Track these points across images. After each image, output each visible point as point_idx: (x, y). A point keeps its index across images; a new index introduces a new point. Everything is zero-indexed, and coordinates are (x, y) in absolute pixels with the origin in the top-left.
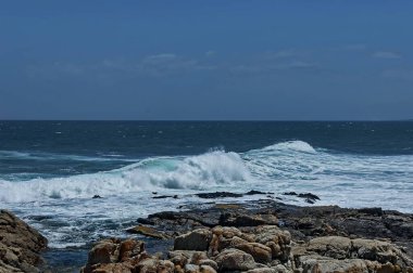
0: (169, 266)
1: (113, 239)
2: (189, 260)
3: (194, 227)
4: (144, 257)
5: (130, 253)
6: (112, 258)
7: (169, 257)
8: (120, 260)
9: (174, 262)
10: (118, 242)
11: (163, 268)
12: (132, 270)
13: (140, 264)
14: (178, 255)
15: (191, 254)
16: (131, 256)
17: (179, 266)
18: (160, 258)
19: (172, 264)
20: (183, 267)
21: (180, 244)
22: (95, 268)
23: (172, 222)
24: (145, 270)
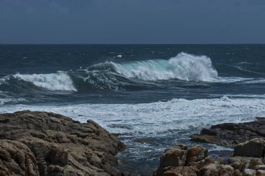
0: (229, 169)
1: (181, 146)
2: (247, 165)
3: (251, 136)
4: (208, 162)
5: (196, 158)
6: (180, 162)
7: (229, 162)
8: (186, 164)
9: (233, 166)
10: (185, 148)
11: (224, 172)
12: (197, 172)
13: (205, 167)
14: (238, 160)
15: (248, 160)
16: (197, 161)
17: (238, 170)
18: (221, 163)
19: (232, 168)
20: (242, 170)
21: (239, 152)
22: (166, 170)
23: (232, 132)
24: (208, 172)
